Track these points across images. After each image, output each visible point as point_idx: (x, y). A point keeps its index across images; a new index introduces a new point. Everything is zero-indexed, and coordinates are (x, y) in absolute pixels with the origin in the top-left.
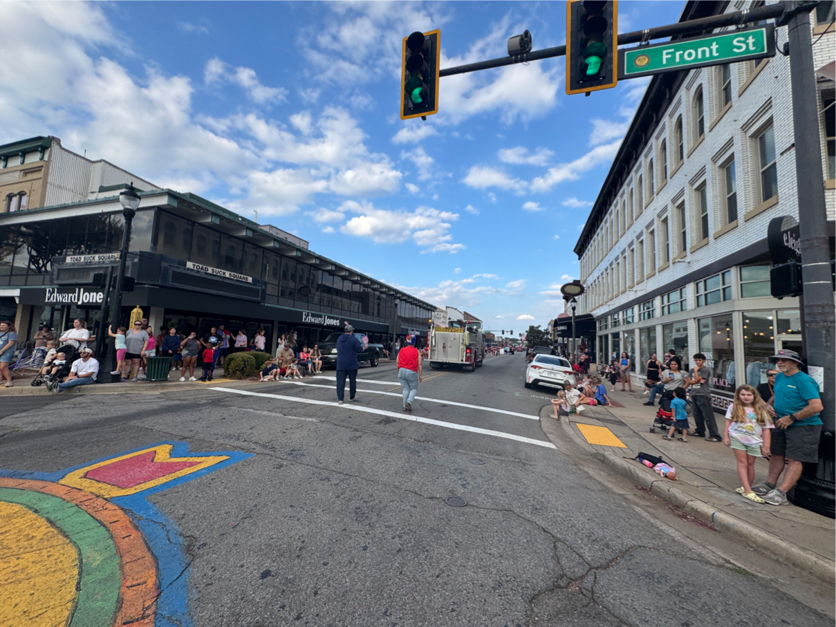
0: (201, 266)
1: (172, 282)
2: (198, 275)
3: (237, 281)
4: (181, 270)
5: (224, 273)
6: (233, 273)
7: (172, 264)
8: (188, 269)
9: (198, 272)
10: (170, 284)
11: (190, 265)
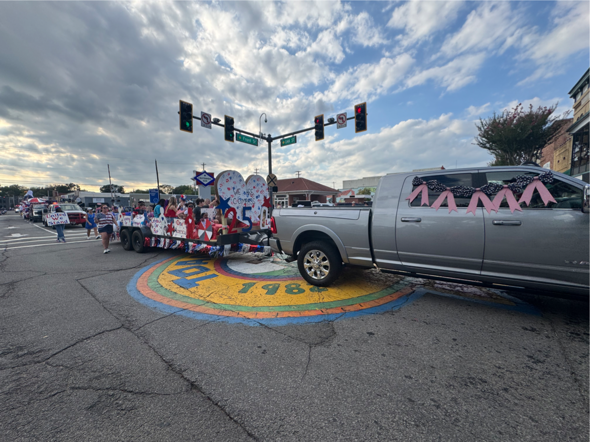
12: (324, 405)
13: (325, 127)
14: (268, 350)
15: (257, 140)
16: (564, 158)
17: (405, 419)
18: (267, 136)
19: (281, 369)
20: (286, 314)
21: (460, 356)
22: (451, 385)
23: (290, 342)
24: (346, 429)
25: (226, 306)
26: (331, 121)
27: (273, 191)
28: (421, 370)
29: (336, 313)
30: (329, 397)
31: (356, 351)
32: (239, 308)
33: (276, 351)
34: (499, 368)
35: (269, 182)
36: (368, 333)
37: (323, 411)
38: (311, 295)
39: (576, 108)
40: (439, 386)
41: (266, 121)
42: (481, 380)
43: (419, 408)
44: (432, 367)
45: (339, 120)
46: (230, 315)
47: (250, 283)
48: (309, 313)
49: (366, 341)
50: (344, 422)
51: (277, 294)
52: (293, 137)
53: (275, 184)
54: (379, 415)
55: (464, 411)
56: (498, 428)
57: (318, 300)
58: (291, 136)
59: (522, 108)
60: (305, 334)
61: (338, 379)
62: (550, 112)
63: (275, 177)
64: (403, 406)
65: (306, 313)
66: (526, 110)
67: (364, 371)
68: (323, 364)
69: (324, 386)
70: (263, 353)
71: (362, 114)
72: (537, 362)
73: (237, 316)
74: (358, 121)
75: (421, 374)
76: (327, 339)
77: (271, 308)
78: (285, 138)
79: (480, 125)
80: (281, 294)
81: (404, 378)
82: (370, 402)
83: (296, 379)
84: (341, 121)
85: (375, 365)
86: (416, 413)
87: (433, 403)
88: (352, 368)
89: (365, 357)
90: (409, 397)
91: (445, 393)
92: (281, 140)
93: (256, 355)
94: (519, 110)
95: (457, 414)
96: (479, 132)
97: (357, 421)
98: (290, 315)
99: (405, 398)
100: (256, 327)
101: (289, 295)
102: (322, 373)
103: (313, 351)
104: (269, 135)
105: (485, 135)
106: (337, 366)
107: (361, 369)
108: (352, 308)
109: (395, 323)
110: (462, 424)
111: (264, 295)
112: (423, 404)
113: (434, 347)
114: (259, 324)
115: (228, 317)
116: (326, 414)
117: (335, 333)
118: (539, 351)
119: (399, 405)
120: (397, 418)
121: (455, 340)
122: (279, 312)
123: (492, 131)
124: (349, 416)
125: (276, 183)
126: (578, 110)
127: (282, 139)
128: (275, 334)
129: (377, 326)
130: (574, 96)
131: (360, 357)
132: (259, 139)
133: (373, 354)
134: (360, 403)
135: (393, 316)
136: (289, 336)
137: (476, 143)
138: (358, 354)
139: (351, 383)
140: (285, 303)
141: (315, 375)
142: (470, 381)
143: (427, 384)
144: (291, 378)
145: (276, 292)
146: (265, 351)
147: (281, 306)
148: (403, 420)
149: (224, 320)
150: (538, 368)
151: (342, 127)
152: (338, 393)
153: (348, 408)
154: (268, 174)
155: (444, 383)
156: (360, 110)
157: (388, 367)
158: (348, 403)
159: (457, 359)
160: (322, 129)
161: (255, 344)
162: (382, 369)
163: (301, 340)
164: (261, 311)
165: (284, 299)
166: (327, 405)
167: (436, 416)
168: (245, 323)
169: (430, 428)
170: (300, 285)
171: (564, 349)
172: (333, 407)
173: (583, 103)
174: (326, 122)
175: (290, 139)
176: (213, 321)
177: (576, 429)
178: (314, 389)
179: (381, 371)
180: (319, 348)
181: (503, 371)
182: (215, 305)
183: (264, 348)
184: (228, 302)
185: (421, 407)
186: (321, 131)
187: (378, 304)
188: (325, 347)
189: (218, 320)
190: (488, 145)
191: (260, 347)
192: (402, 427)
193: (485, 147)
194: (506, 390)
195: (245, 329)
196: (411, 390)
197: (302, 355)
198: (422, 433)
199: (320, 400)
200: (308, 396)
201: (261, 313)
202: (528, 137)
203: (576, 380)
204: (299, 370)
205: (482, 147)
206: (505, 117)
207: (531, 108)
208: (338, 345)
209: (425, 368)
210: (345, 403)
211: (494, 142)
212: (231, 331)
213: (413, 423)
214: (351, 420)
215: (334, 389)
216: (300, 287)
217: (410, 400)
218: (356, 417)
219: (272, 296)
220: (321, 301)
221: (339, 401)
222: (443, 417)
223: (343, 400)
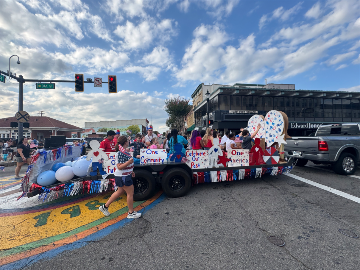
0: (234, 111)
1: (225, 119)
2: (234, 115)
3: (250, 114)
4: (228, 114)
5: (244, 112)
6: (248, 111)
7: (224, 113)
8: (230, 113)
9: (234, 113)
10: (224, 120)
11: (230, 112)
12: (177, 264)
13: (84, 84)
14: (113, 256)
15: (5, 77)
16: (191, 120)
17: (210, 244)
18: (17, 76)
19: (134, 262)
20: (105, 225)
21: (206, 207)
22: (212, 220)
23: (125, 241)
24: (195, 267)
25: (29, 245)
26: (90, 81)
27: (23, 127)
28: (199, 220)
29: (140, 210)
30: (176, 258)
31: (167, 226)
32: (50, 240)
33: (120, 253)
34: (218, 206)
35: (18, 118)
36: (166, 214)
37: (179, 266)
38: (113, 205)
39: (193, 102)
40: (209, 223)
41: (19, 63)
42: (217, 213)
43: (211, 236)
44: (201, 216)
45: (96, 81)
46: (44, 251)
47: (43, 214)
48: (122, 217)
49: (168, 218)
50: (192, 264)
51: (82, 214)
52: (51, 84)
53: (27, 121)
54: (201, 250)
55: (222, 228)
56: (233, 228)
57: (121, 206)
58: (50, 83)
59: (180, 98)
60: (130, 231)
61: (171, 245)
62: (188, 102)
63: (28, 114)
64: (206, 239)
65: (119, 218)
66: (182, 100)
67: (179, 234)
68: (158, 243)
69: (168, 254)
70: (110, 261)
71: (114, 82)
72: (224, 199)
73: (55, 248)
74: (111, 86)
75: (200, 222)
76: (146, 227)
77: (86, 226)
78: (41, 82)
79: (166, 102)
80: (86, 212)
81: (196, 227)
82: (194, 247)
83: (150, 261)
84: (97, 83)
85: (182, 228)
86: (212, 239)
87: (213, 231)
88: (173, 236)
89: (174, 226)
90: (204, 234)
91: (213, 225)
92: (36, 84)
93: (106, 266)
94: (179, 99)
95: (222, 230)
96: (166, 105)
97: (196, 259)
98: (109, 224)
99: (203, 235)
100: (86, 246)
101: (94, 211)
102: (161, 248)
103: (145, 239)
104: (21, 76)
105: (168, 106)
106: (166, 239)
107: (177, 233)
108: (146, 204)
109: (173, 203)
110: (226, 233)
111: (70, 219)
112: (211, 233)
113: (195, 208)
114: (86, 243)
115: (42, 253)
116: (181, 267)
117: (148, 222)
118: (222, 195)
119: (204, 240)
120: (208, 246)
121: (199, 201)
122: (97, 226)
123: (171, 105)
124: (191, 260)
125: (28, 119)
126: (194, 102)
127: (38, 82)
128: (108, 243)
129: (167, 208)
130: (193, 98)
131: (172, 228)
132: (7, 77)
133: (176, 223)
134: (190, 250)
135: (169, 200)
136: (120, 239)
137: (165, 109)
138: (170, 227)
139: (179, 243)
140: (96, 217)
141: (158, 251)
142: (215, 215)
143: (205, 225)
144: (147, 263)
145: (80, 213)
146: (110, 258)
147: (95, 221)
148: (211, 245)
149: (40, 258)
150: (225, 201)
151: (98, 87)
152: (178, 253)
153: (188, 256)
154: (18, 111)
155: (209, 221)
156: (112, 79)
157: (187, 226)
158: (186, 254)
159: (206, 209)
160: (82, 85)
161: (96, 259)
162: (186, 228)
163: (131, 237)
164: (79, 232)
165: (92, 215)
166: (178, 262)
167: (217, 235)
168: (69, 248)
169: (219, 241)
170: (98, 201)
171: (225, 191)
172: (182, 261)
173: (195, 101)
174: (85, 80)
175: (48, 84)
176: (26, 266)
177: (245, 216)
178: (165, 259)
179: (186, 229)
180: (147, 235)
181: (220, 206)
182: (10, 250)
183: (108, 257)
184: (28, 240)
185: (211, 235)
186: (81, 85)
187: (158, 197)
188: (149, 232)
189: (31, 262)
190: (169, 111)
191: (103, 259)
192: (212, 248)
193: (168, 112)
194: (225, 213)
195: (75, 254)
196: (203, 230)
197: (140, 245)
198: (219, 245)
199: (173, 263)
200: (165, 265)
201: (81, 233)
202: (183, 111)
203: (235, 200)
204: (147, 255)
205: (167, 112)
206: (175, 100)
207: (183, 99)
208: (157, 227)
209: (199, 218)
210: (185, 255)
211: (172, 110)
212: (61, 263)
213: (214, 244)
214: (194, 260)
215: (174, 251)
216: (99, 202)
217: (206, 235)
218: (194, 257)
219: (79, 217)
220: (123, 206)
221: (182, 256)
222: (219, 234)
223: (183, 254)
